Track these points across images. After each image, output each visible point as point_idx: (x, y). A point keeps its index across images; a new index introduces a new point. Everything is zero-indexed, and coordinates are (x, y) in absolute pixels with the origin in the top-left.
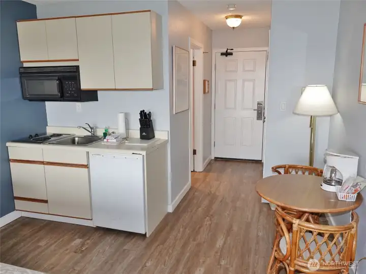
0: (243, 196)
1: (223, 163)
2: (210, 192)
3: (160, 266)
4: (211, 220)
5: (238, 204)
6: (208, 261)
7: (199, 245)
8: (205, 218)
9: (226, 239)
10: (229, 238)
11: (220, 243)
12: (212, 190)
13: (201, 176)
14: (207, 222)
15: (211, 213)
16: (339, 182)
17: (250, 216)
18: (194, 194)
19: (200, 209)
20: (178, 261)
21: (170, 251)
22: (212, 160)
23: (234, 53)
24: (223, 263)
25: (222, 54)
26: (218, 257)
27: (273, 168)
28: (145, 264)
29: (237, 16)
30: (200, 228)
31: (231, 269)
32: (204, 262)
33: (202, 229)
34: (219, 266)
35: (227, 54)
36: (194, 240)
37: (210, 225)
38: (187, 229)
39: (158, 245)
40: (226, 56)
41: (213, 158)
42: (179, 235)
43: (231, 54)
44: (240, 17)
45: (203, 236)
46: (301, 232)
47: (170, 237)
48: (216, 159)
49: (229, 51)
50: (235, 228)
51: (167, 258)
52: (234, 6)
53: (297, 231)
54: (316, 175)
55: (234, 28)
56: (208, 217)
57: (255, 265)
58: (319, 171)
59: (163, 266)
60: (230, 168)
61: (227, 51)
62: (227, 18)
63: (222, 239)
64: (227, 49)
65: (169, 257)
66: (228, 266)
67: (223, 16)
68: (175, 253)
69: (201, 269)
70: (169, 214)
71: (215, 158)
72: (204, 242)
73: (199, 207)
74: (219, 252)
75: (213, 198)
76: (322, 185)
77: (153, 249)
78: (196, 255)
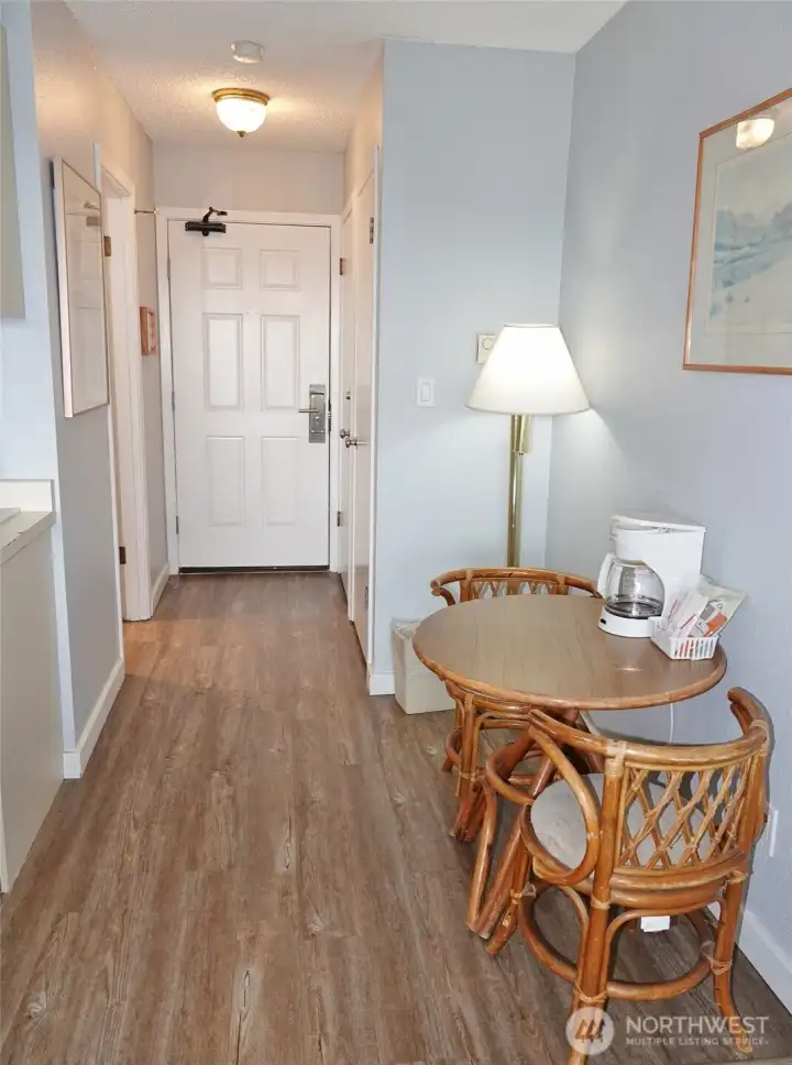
0: (307, 683)
1: (212, 585)
2: (198, 682)
3: (87, 998)
4: (229, 781)
5: (303, 711)
6: (267, 933)
7: (215, 879)
8: (209, 777)
9: (301, 838)
10: (309, 832)
11: (285, 857)
12: (202, 676)
13: (151, 635)
14: (218, 791)
15: (221, 758)
16: (652, 608)
17: (350, 746)
18: (143, 700)
19: (180, 748)
20: (156, 962)
21: (116, 929)
22: (171, 577)
23: (229, 228)
24: (317, 926)
25: (191, 226)
26: (294, 910)
27: (434, 584)
28: (23, 1007)
29: (250, 95)
30: (201, 814)
31: (351, 942)
32: (252, 940)
33: (208, 820)
34: (308, 943)
35: (205, 227)
36: (193, 863)
37: (233, 798)
38: (156, 829)
39: (59, 917)
40: (206, 234)
41: (175, 571)
42: (133, 859)
43: (220, 228)
44: (263, 98)
45: (220, 843)
46: (630, 781)
47: (100, 872)
48: (187, 573)
49: (213, 218)
50: (319, 794)
51: (108, 959)
52: (258, 49)
53: (621, 781)
54: (551, 592)
55: (241, 134)
56: (217, 774)
57: (422, 905)
58: (562, 581)
59: (101, 996)
60: (239, 599)
61: (206, 217)
62: (217, 95)
63: (289, 840)
64: (211, 210)
65: (116, 951)
66: (338, 934)
67: (206, 87)
68: (136, 931)
69: (252, 970)
70: (69, 785)
71: (183, 570)
72: (230, 866)
73: (175, 742)
74: (293, 889)
75: (213, 704)
76: (603, 621)
77: (41, 938)
78: (215, 919)
